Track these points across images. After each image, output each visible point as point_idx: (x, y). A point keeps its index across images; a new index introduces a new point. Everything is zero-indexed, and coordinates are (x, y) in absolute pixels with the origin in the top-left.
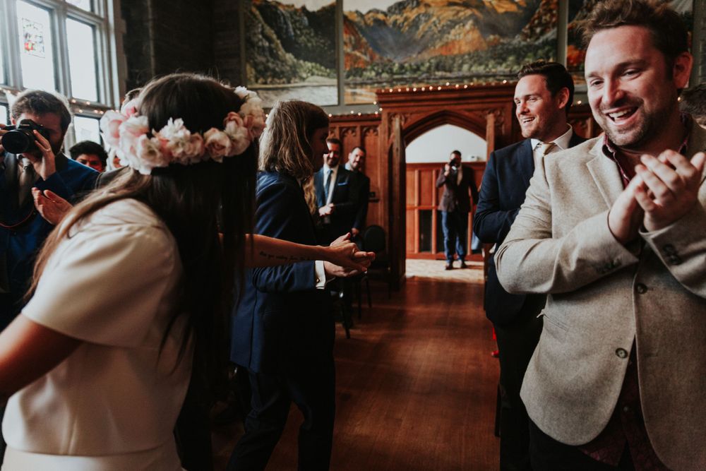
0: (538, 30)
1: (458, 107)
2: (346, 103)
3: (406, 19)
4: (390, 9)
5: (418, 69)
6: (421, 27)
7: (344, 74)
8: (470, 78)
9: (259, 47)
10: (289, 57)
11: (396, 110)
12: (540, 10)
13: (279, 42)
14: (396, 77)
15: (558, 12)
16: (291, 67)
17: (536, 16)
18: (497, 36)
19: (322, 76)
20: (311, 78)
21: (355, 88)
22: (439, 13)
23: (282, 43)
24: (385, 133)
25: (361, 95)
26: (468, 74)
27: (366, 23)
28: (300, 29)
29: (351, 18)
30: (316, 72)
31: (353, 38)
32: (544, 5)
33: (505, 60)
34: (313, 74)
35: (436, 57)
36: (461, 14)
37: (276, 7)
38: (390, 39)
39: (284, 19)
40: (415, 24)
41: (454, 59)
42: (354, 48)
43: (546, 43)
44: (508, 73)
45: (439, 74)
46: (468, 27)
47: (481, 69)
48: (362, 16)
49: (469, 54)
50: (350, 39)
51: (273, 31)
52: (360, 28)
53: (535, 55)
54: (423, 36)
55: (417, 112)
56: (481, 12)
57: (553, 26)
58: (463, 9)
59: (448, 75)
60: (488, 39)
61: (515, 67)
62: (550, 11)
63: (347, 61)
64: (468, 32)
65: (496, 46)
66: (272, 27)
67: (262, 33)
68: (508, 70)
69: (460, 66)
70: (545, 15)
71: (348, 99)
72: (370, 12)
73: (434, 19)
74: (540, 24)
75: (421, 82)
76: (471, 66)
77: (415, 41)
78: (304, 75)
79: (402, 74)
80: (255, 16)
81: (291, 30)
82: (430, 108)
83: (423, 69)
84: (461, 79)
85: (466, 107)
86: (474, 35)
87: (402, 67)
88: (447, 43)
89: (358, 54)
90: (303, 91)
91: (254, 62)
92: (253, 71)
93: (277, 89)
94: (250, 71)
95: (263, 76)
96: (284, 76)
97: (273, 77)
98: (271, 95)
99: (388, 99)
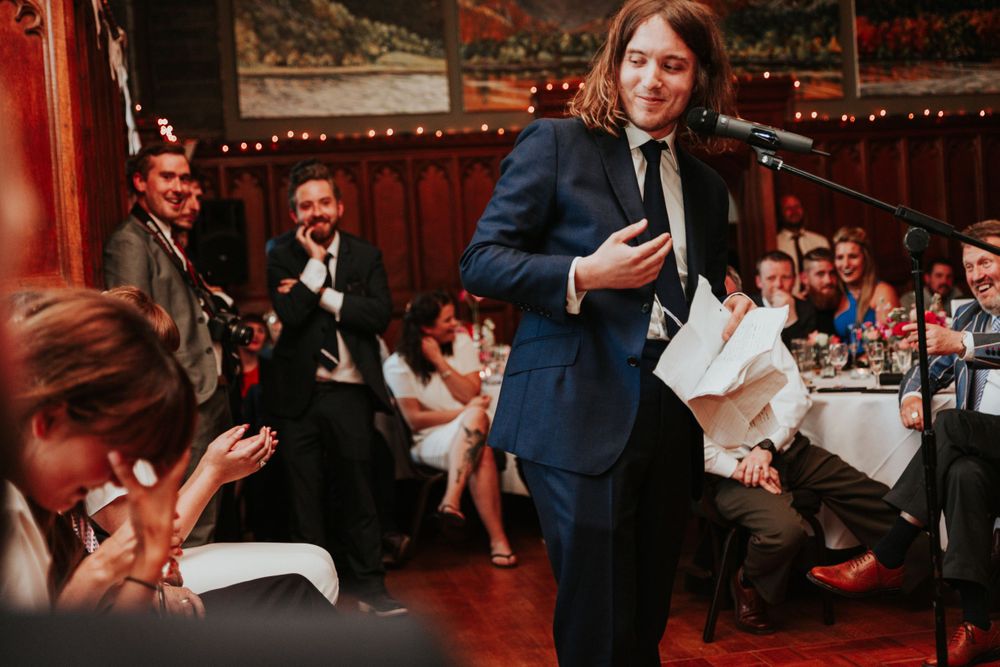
2: (466, 108)
7: (460, 51)
10: (338, 11)
14: (566, 59)
19: (413, 52)
25: (498, 93)
30: (400, 44)
34: (392, 49)
43: (822, 10)
63: (466, 24)
79: (579, 53)
87: (576, 40)
89: (488, 12)
90: (374, 83)
91: (254, 18)
92: (252, 36)
93: (311, 77)
94: (245, 37)
95: (277, 48)
96: (328, 51)
97: (301, 51)
98: (297, 89)
99: (561, 101)
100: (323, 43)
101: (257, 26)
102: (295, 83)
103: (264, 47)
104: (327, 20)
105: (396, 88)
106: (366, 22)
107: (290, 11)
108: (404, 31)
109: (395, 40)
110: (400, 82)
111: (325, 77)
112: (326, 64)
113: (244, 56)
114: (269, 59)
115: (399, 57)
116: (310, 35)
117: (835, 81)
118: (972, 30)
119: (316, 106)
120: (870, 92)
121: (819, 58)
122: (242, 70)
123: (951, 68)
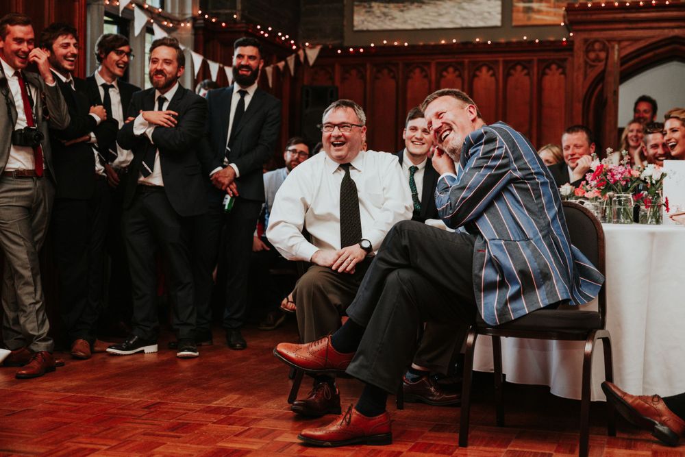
2: (514, 24)
11: (595, 35)
21: (531, 1)
55: (630, 39)
71: (519, 18)
99: (584, 17)
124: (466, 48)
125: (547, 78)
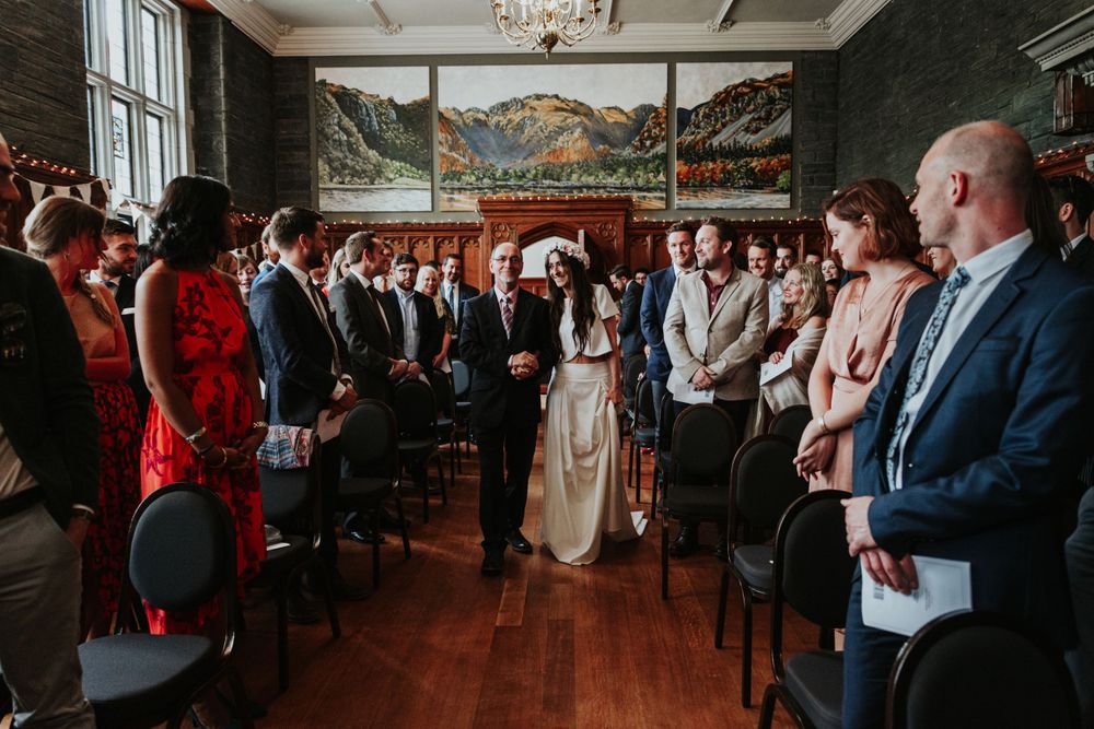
0: (648, 143)
1: (568, 219)
2: (441, 209)
3: (510, 121)
4: (492, 110)
5: (524, 176)
6: (526, 131)
7: (438, 178)
8: (580, 189)
9: (335, 141)
10: (373, 154)
11: (499, 220)
12: (650, 122)
13: (360, 135)
14: (499, 183)
15: (667, 126)
16: (374, 166)
17: (645, 129)
18: (607, 146)
19: (413, 178)
20: (399, 180)
21: (452, 193)
22: (546, 118)
23: (363, 137)
24: (487, 244)
25: (458, 201)
26: (577, 184)
27: (464, 122)
28: (386, 124)
29: (446, 115)
30: (406, 173)
31: (449, 137)
32: (653, 118)
33: (615, 171)
34: (401, 176)
35: (543, 164)
36: (570, 120)
37: (356, 96)
38: (492, 141)
39: (367, 110)
40: (520, 127)
41: (562, 168)
42: (452, 148)
43: (656, 157)
44: (619, 186)
45: (547, 182)
46: (576, 135)
47: (591, 180)
48: (460, 114)
49: (578, 164)
50: (446, 138)
51: (352, 124)
52: (458, 127)
53: (645, 168)
54: (528, 141)
55: (524, 223)
56: (590, 120)
57: (663, 140)
58: (571, 115)
59: (557, 184)
60: (598, 149)
61: (626, 180)
62: (660, 124)
63: (443, 162)
64: (577, 140)
65: (606, 156)
66: (352, 119)
67: (339, 124)
68: (618, 182)
69: (569, 176)
70: (655, 128)
71: (444, 205)
72: (469, 110)
73: (541, 123)
74: (649, 137)
75: (526, 190)
76: (581, 176)
77: (519, 146)
78: (391, 176)
79: (505, 180)
80: (329, 104)
81: (375, 123)
82: (537, 219)
83: (529, 176)
84: (571, 189)
85: (576, 219)
86: (584, 144)
87: (506, 173)
88: (554, 151)
89: (456, 156)
90: (390, 194)
91: (329, 158)
92: (327, 167)
93: (357, 190)
94: (323, 168)
95: (339, 174)
96: (367, 176)
97: (353, 176)
98: (349, 196)
99: (491, 208)
100: (364, 171)
101: (330, 162)
102: (348, 193)
103: (333, 173)
104: (366, 159)
105: (401, 197)
106: (388, 160)
107: (348, 154)
108: (408, 165)
109: (403, 171)
110: (404, 194)
111: (365, 190)
112: (365, 183)
113: (322, 178)
114: (335, 180)
115: (404, 180)
116: (357, 167)
117: (661, 198)
118: (753, 169)
119: (359, 206)
120: (683, 206)
121: (651, 185)
122: (321, 186)
123: (737, 193)
124: (407, 228)
125: (466, 249)
